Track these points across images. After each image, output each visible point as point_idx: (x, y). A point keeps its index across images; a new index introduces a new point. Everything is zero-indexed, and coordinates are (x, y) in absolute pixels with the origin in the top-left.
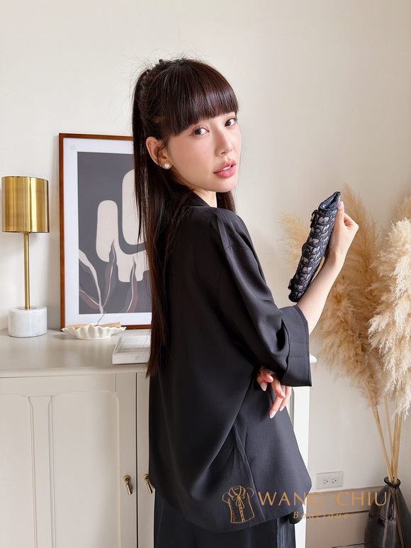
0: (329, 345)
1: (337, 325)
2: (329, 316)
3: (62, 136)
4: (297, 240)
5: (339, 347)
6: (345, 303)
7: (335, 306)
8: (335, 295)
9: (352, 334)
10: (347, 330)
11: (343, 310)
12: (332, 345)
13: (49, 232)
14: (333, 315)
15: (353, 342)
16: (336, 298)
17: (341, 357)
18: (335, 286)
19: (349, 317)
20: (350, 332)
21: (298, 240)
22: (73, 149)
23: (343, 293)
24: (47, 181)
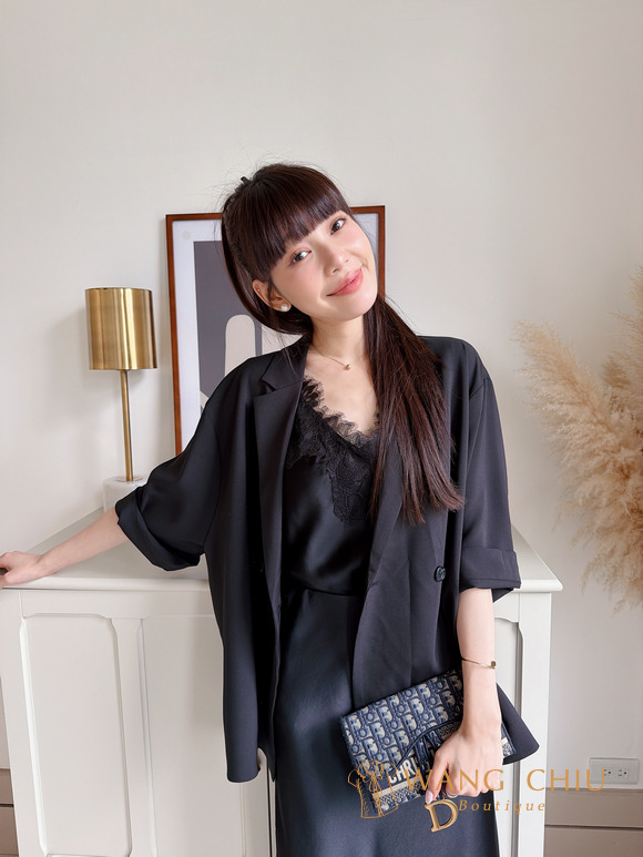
1: (623, 516)
2: (604, 504)
3: (171, 219)
4: (547, 370)
5: (625, 554)
7: (618, 485)
8: (618, 465)
11: (631, 494)
12: (612, 551)
14: (612, 502)
17: (628, 573)
18: (619, 450)
21: (551, 370)
22: (187, 237)
23: (633, 463)
24: (150, 292)
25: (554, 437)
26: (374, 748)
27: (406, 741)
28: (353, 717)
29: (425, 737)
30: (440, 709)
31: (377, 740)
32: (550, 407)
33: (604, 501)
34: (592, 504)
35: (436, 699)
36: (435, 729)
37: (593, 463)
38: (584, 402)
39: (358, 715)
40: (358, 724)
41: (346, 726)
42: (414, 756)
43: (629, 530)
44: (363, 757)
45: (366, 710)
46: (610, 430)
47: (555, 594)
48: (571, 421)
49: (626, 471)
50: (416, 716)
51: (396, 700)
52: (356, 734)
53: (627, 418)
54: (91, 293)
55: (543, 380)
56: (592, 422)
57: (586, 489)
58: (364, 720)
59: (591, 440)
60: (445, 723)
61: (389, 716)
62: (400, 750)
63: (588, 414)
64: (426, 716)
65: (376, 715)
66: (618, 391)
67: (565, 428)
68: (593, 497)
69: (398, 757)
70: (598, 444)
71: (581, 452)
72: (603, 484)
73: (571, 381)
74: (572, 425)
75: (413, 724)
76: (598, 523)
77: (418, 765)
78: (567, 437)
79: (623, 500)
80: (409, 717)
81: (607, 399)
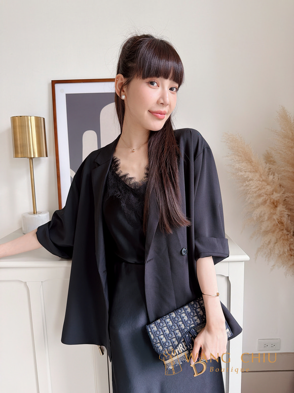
0: (267, 242)
1: (274, 225)
2: (266, 219)
3: (54, 83)
4: (238, 156)
5: (275, 243)
6: (280, 208)
7: (272, 210)
8: (272, 201)
9: (287, 233)
10: (283, 230)
11: (278, 215)
12: (269, 242)
13: (47, 156)
14: (269, 218)
15: (288, 240)
16: (274, 203)
17: (277, 252)
18: (273, 194)
19: (285, 219)
20: (285, 232)
21: (241, 156)
22: (62, 91)
23: (279, 200)
24: (44, 119)
25: (242, 188)
26: (164, 340)
27: (180, 335)
28: (153, 325)
29: (189, 332)
30: (196, 318)
31: (166, 336)
32: (241, 173)
33: (266, 218)
34: (260, 220)
35: (193, 313)
36: (193, 328)
37: (261, 200)
38: (256, 171)
39: (155, 324)
40: (155, 329)
41: (150, 330)
42: (184, 342)
43: (277, 231)
44: (159, 345)
45: (159, 321)
46: (268, 184)
47: (245, 262)
48: (250, 180)
49: (275, 204)
50: (184, 322)
51: (173, 315)
52: (155, 333)
53: (276, 178)
54: (13, 119)
55: (237, 161)
56: (260, 180)
57: (257, 212)
58: (158, 326)
59: (260, 189)
60: (198, 324)
61: (171, 323)
62: (177, 340)
63: (258, 176)
64: (189, 322)
65: (164, 323)
66: (271, 166)
67: (247, 183)
68: (261, 217)
69: (176, 343)
70: (263, 191)
71: (255, 195)
72: (265, 210)
73: (250, 161)
74: (251, 182)
75: (183, 326)
76: (263, 228)
77: (186, 346)
78: (248, 188)
79: (275, 217)
80: (181, 323)
81: (267, 170)
